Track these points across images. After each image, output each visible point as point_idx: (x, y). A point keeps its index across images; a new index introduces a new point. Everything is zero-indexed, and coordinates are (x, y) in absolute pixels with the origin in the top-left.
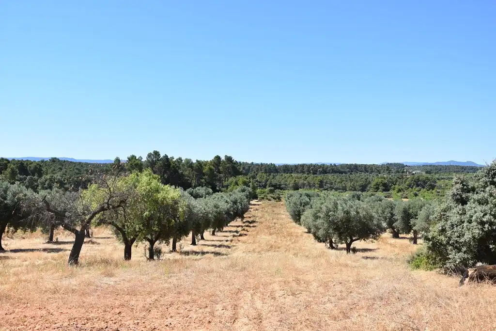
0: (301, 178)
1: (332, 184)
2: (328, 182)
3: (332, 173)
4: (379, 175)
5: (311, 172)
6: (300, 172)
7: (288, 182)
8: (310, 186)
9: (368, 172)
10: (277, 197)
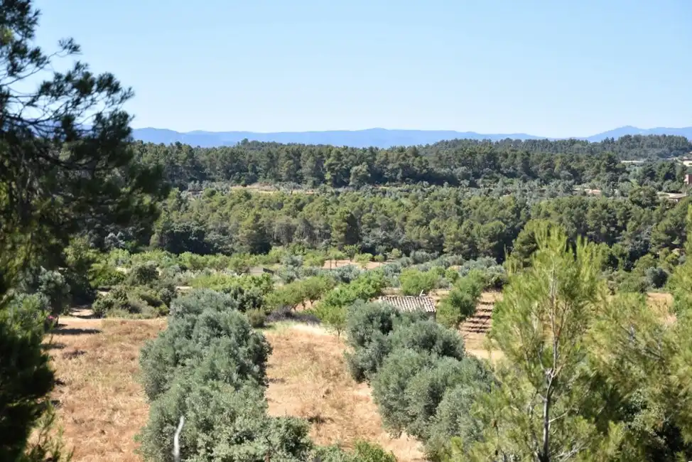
0: (280, 206)
1: (392, 229)
2: (378, 222)
3: (403, 179)
4: (578, 188)
5: (328, 176)
6: (284, 176)
7: (233, 220)
8: (314, 236)
9: (535, 177)
10: (164, 297)
